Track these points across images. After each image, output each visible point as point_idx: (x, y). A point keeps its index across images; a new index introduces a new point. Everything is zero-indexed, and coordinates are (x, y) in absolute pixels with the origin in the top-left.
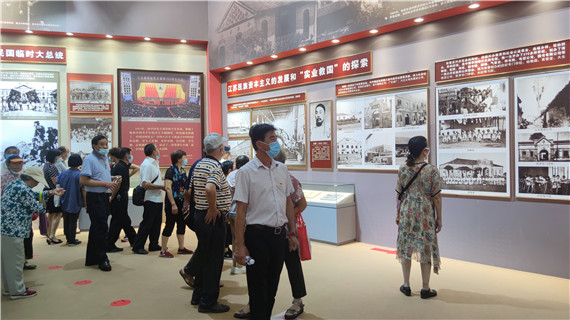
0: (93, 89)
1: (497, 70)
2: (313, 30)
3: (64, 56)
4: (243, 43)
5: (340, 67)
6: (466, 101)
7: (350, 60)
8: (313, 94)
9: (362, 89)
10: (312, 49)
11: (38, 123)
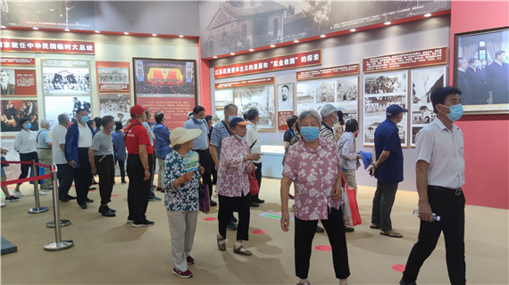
0: (115, 73)
1: (401, 65)
2: (280, 33)
3: (93, 48)
4: (227, 39)
5: (300, 59)
6: (382, 85)
7: (306, 55)
8: (280, 78)
9: (314, 76)
10: (279, 46)
11: (76, 98)
